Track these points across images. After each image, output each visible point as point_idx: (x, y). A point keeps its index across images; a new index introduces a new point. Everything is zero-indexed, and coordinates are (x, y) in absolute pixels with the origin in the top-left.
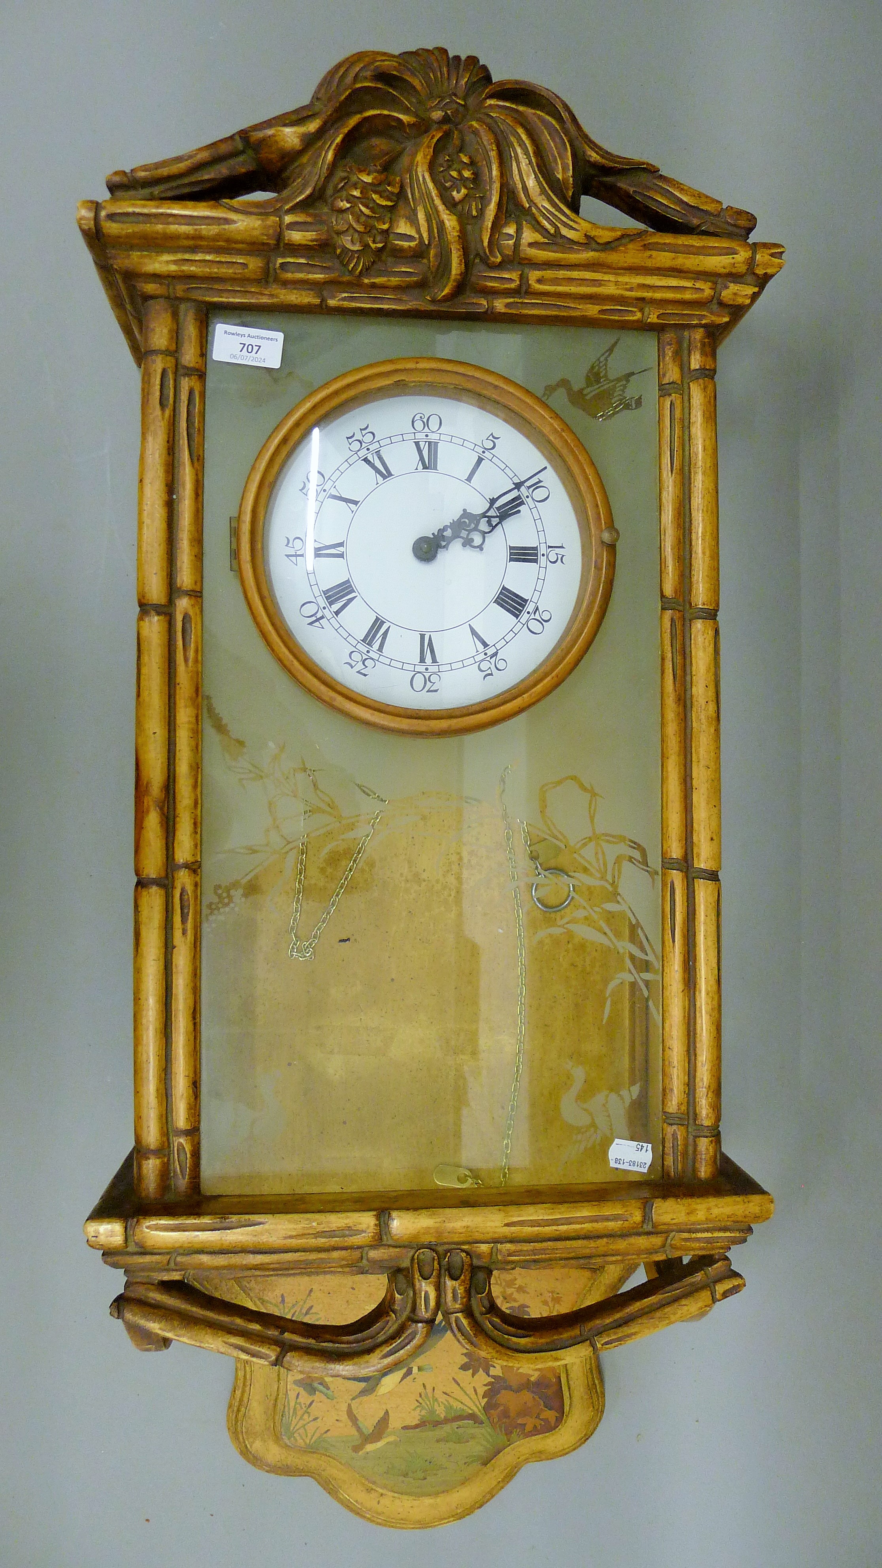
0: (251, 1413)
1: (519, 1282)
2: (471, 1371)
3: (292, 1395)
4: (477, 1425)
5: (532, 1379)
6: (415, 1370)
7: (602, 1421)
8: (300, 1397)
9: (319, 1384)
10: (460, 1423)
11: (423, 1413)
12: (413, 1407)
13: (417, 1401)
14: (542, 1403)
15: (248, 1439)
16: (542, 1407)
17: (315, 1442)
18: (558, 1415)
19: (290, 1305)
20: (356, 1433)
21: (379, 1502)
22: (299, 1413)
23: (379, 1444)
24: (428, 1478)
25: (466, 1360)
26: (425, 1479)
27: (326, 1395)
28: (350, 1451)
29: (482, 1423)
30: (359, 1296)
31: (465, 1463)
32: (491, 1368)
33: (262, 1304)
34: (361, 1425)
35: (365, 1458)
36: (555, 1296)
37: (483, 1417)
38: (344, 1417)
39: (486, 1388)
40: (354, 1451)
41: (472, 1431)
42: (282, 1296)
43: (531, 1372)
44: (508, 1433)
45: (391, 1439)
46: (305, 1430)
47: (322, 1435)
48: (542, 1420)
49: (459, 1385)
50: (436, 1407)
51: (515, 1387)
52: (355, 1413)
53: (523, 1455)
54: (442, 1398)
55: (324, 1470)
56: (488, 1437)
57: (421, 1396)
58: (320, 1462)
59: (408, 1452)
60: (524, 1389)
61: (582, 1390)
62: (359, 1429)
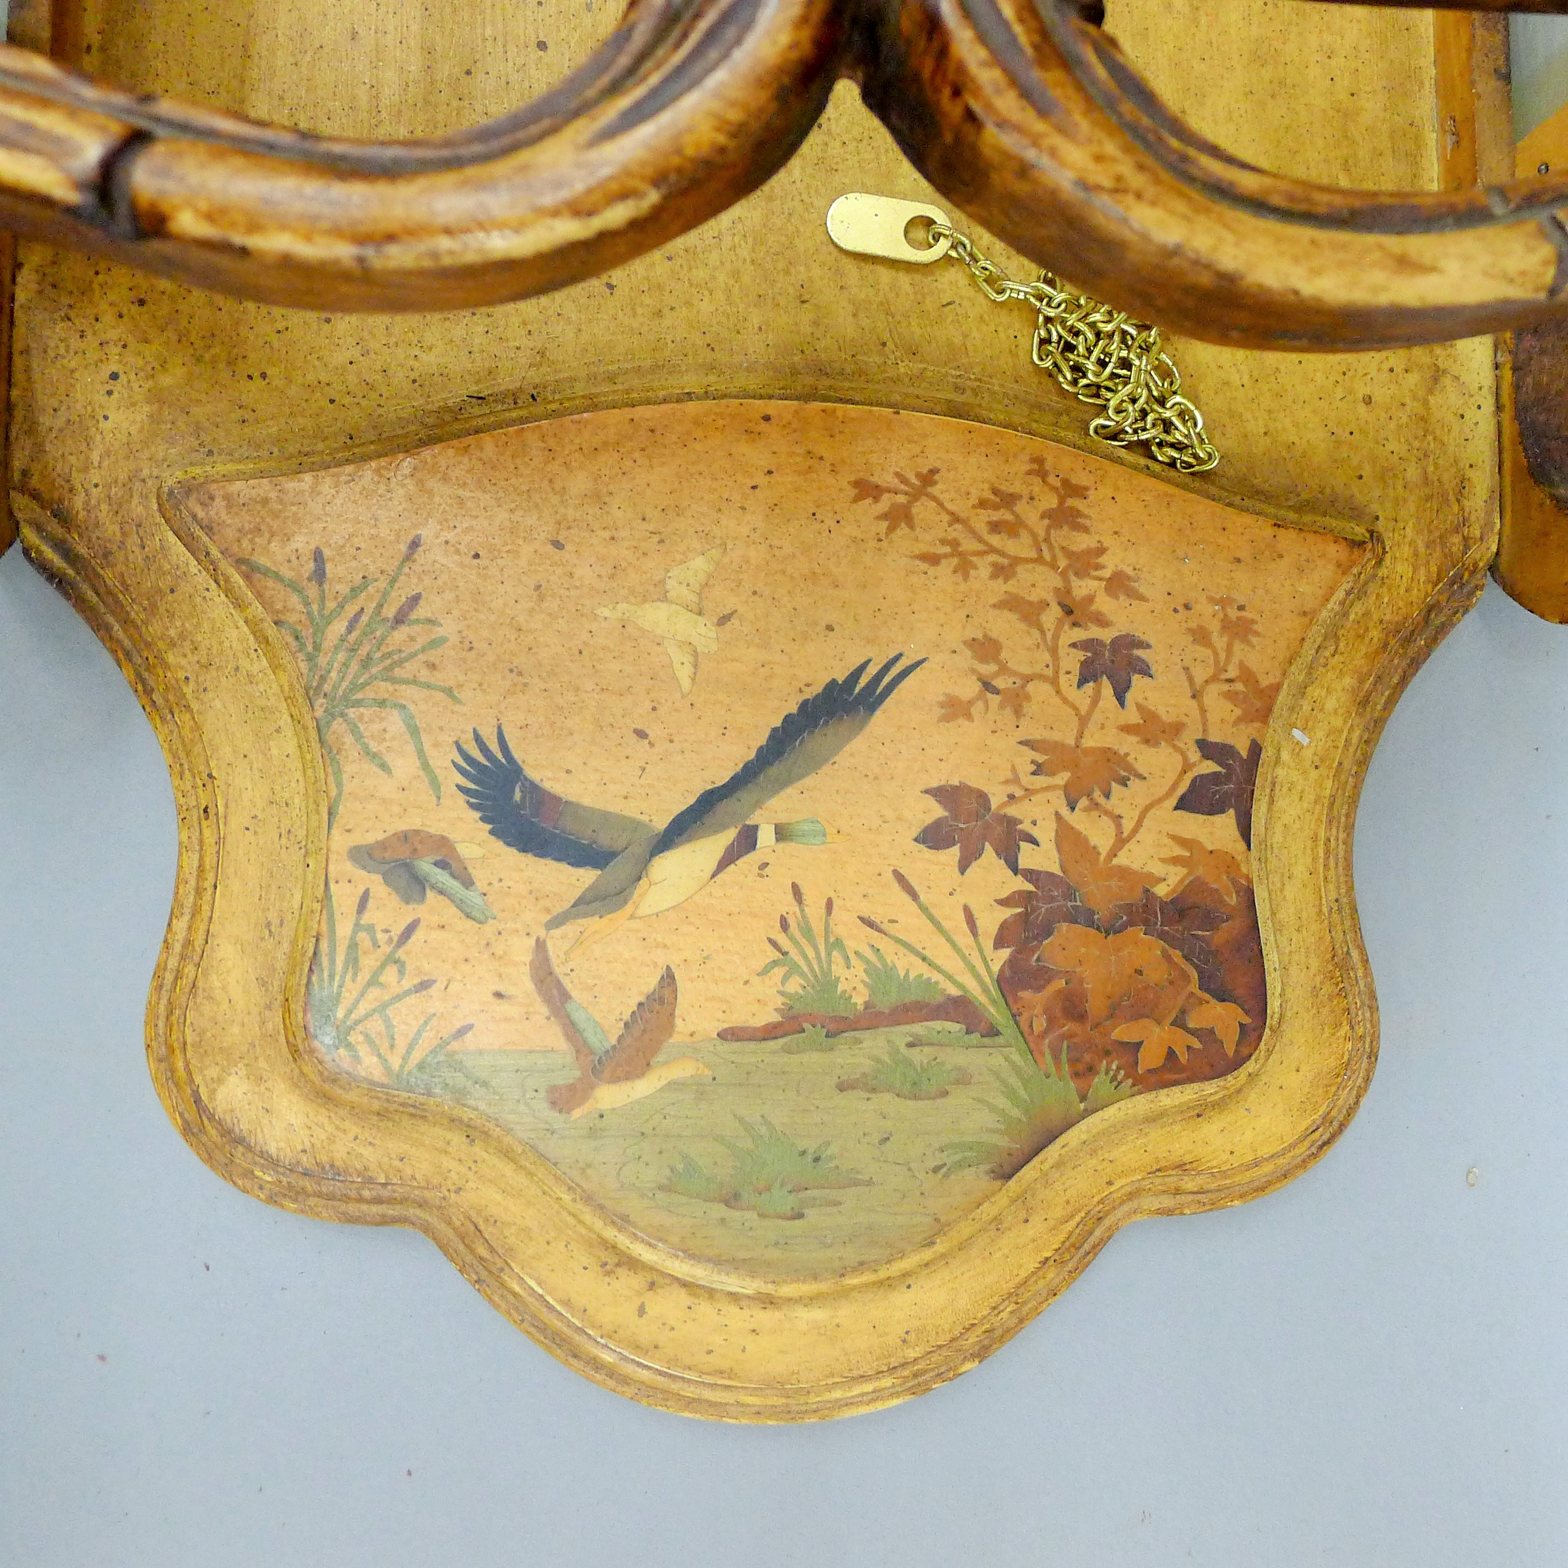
0: (215, 981)
1: (1111, 563)
2: (955, 851)
3: (344, 897)
4: (975, 1037)
5: (1161, 890)
6: (766, 836)
7: (1373, 1086)
8: (371, 903)
9: (436, 864)
10: (919, 1029)
11: (794, 985)
12: (759, 964)
13: (773, 943)
14: (1195, 975)
15: (201, 1070)
16: (1194, 987)
17: (421, 1067)
18: (1247, 1020)
19: (343, 589)
20: (561, 1043)
21: (641, 1311)
22: (368, 962)
23: (643, 1088)
24: (811, 1213)
25: (938, 811)
26: (800, 1216)
27: (460, 905)
28: (541, 1106)
29: (993, 1032)
30: (578, 572)
31: (936, 1170)
32: (1023, 845)
33: (247, 577)
34: (578, 1016)
35: (593, 1133)
36: (1233, 613)
37: (996, 1013)
38: (524, 985)
39: (1008, 913)
40: (553, 1103)
41: (957, 1058)
42: (318, 556)
43: (1157, 869)
44: (1084, 1072)
45: (683, 1070)
46: (387, 1021)
47: (443, 1043)
48: (1193, 1032)
49: (914, 895)
50: (838, 969)
51: (1102, 912)
52: (559, 970)
53: (1123, 1174)
54: (858, 938)
55: (458, 1190)
56: (1014, 1081)
57: (784, 925)
58: (447, 1163)
59: (741, 1120)
60: (1131, 923)
61: (1315, 963)
62: (572, 1031)
